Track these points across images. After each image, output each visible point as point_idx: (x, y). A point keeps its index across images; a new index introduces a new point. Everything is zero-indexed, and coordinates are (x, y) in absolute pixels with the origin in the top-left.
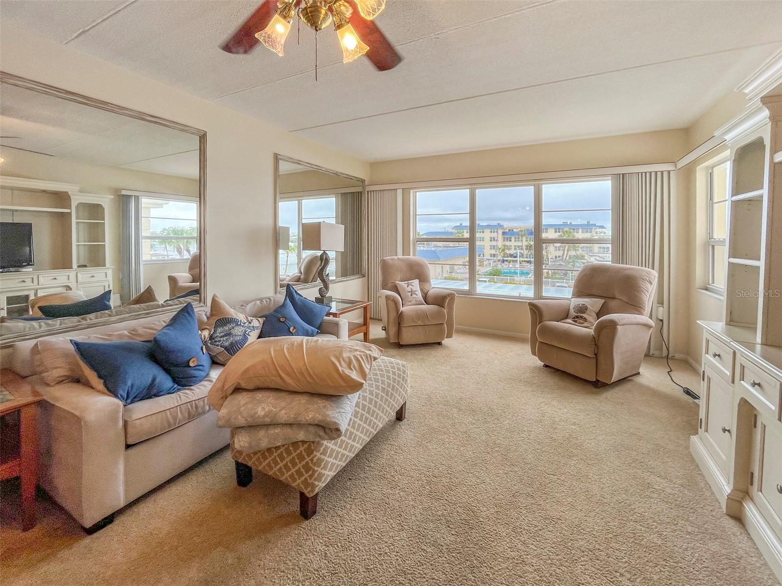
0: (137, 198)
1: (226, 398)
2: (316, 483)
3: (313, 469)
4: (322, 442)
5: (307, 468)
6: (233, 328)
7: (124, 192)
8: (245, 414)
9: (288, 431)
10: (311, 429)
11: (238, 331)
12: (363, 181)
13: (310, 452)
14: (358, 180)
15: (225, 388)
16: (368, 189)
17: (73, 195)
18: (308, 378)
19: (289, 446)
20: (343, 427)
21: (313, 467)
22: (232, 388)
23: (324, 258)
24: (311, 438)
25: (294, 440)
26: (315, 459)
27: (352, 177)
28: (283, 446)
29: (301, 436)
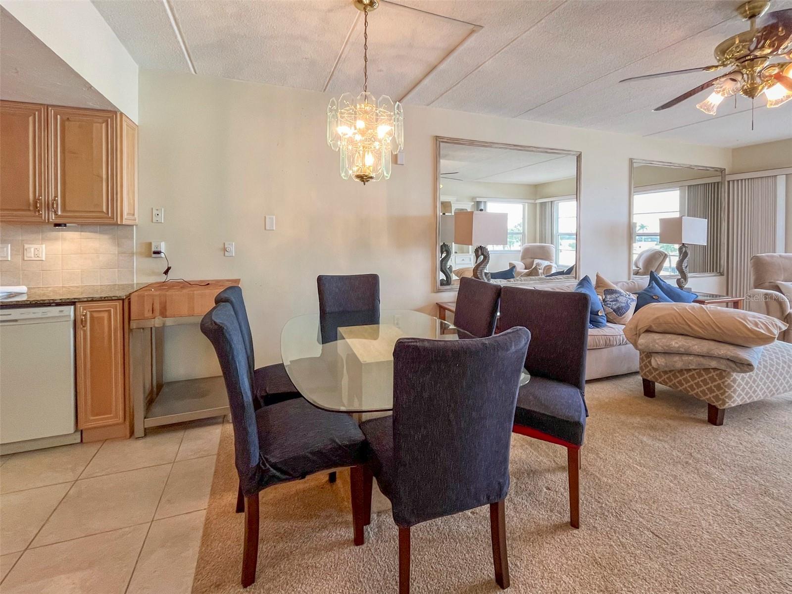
0: (485, 202)
1: (639, 335)
2: (727, 400)
3: (725, 390)
4: (732, 373)
5: (719, 387)
6: (619, 297)
7: (478, 200)
8: (660, 344)
9: (701, 360)
10: (725, 362)
11: (622, 299)
12: (722, 171)
13: (721, 377)
14: (717, 171)
15: (638, 329)
16: (728, 178)
17: (454, 203)
18: (717, 330)
19: (700, 371)
20: (755, 364)
21: (724, 388)
22: (645, 329)
23: (684, 251)
24: (723, 367)
25: (707, 367)
26: (726, 383)
27: (708, 169)
28: (695, 370)
29: (713, 364)
